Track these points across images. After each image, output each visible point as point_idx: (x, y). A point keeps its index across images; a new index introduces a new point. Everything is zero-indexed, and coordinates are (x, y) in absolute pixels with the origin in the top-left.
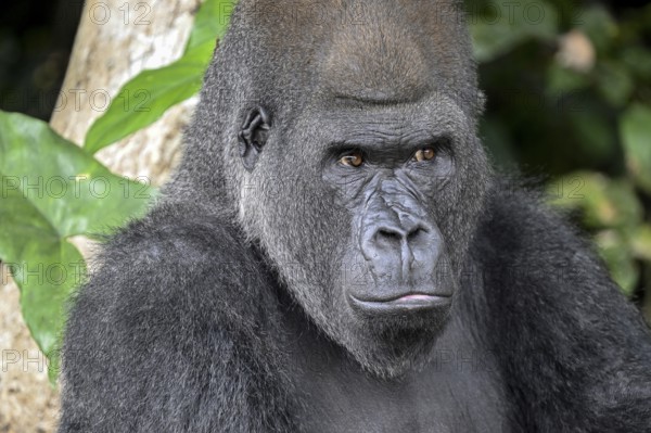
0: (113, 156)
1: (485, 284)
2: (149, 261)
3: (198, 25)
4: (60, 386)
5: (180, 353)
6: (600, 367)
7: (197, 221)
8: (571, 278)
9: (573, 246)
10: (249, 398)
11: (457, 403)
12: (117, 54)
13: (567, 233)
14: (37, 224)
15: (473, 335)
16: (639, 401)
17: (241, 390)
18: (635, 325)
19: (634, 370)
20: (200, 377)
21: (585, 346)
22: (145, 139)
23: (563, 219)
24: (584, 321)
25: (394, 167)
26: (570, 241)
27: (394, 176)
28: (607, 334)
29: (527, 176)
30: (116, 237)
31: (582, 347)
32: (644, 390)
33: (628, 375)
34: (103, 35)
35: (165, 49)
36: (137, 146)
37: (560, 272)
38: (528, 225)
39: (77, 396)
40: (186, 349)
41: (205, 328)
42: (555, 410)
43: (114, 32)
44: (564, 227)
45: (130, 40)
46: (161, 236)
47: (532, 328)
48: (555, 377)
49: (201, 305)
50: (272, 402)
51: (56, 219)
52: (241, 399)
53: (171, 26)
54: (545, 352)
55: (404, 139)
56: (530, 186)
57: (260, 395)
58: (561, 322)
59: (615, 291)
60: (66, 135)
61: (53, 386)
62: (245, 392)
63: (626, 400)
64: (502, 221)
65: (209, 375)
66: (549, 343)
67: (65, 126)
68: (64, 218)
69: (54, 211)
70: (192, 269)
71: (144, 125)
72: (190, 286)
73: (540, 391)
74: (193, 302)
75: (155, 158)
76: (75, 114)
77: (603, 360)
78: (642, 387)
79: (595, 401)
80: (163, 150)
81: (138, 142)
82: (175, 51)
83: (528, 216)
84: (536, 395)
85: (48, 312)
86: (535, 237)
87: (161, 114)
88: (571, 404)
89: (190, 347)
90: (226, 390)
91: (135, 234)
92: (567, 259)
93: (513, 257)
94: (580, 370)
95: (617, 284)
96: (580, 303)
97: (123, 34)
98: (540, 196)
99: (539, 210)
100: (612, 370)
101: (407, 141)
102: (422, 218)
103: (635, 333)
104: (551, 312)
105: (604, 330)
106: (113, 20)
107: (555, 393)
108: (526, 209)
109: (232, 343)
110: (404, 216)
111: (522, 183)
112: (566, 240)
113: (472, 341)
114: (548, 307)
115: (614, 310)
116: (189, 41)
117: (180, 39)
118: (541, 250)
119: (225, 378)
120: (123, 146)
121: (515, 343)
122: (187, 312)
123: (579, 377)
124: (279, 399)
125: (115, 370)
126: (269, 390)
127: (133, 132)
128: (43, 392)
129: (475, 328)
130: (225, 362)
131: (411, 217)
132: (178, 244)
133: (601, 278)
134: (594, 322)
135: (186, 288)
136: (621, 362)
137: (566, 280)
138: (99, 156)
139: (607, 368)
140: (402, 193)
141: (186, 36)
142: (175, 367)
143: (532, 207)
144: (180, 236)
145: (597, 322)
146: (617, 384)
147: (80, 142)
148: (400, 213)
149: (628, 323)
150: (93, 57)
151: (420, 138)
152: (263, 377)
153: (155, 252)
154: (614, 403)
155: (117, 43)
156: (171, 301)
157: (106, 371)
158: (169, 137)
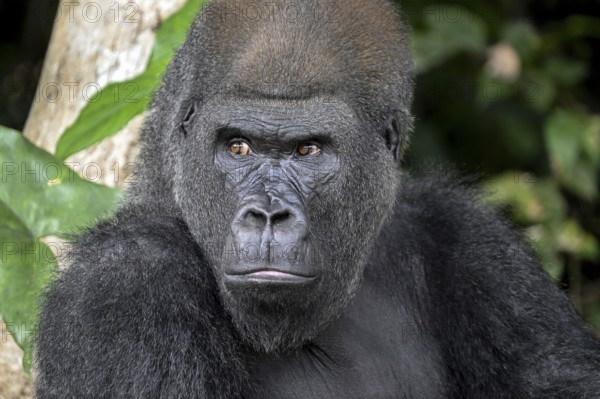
0: (82, 161)
1: (427, 275)
2: (114, 258)
3: (160, 41)
4: (34, 374)
5: (142, 342)
6: (533, 351)
7: (159, 221)
8: (505, 269)
9: (507, 239)
10: (206, 384)
11: (400, 385)
12: (85, 69)
13: (501, 227)
14: (12, 225)
15: (416, 322)
16: (570, 383)
17: (199, 376)
18: (565, 311)
19: (565, 353)
20: (161, 365)
21: (519, 331)
22: (112, 146)
23: (498, 214)
24: (518, 309)
25: (278, 157)
26: (504, 234)
27: (279, 166)
28: (539, 320)
29: (464, 175)
30: (85, 236)
31: (517, 333)
32: (574, 373)
33: (559, 358)
34: (73, 51)
35: (129, 63)
36: (104, 153)
37: (497, 263)
38: (466, 220)
39: (50, 383)
40: (148, 339)
41: (165, 319)
42: (492, 391)
43: (81, 48)
44: (499, 222)
45: (97, 56)
46: (125, 234)
47: (471, 315)
48: (492, 361)
49: (162, 298)
50: (228, 387)
51: (29, 221)
52: (199, 385)
53: (134, 42)
54: (483, 338)
55: (281, 131)
56: (468, 184)
57: (217, 381)
58: (496, 310)
59: (546, 280)
60: (38, 143)
61: (27, 376)
62: (202, 378)
63: (557, 381)
64: (442, 217)
65: (169, 363)
66: (486, 329)
67: (38, 134)
68: (37, 220)
69: (28, 214)
70: (153, 265)
71: (110, 134)
72: (152, 280)
73: (478, 374)
74: (154, 295)
75: (121, 163)
76: (46, 124)
77: (537, 344)
78: (573, 369)
79: (529, 383)
80: (127, 156)
81: (104, 149)
82: (138, 65)
83: (466, 212)
84: (475, 377)
85: (22, 306)
86: (473, 231)
87: (126, 123)
88: (507, 386)
89: (151, 337)
90: (185, 376)
91: (101, 234)
92: (502, 251)
93: (453, 250)
94: (515, 354)
95: (547, 274)
96: (514, 292)
97: (90, 50)
98: (476, 193)
99: (476, 206)
100: (545, 354)
101: (284, 133)
102: (291, 204)
103: (565, 320)
104: (487, 300)
105: (537, 317)
106: (81, 37)
107: (492, 375)
108: (463, 205)
109: (189, 333)
110: (275, 200)
111: (460, 181)
112: (500, 234)
113: (416, 327)
114: (485, 296)
115: (546, 298)
116: (152, 57)
117: (143, 54)
118: (478, 243)
119: (183, 367)
120: (91, 153)
121: (455, 328)
122: (149, 304)
123: (515, 361)
124: (235, 384)
125: (83, 360)
126: (225, 376)
127: (100, 140)
128: (18, 381)
129: (418, 315)
130: (183, 351)
131: (281, 202)
132: (141, 242)
133: (532, 269)
134: (527, 309)
135: (148, 283)
136: (553, 346)
137: (501, 271)
138: (69, 162)
139: (540, 353)
140: (284, 182)
141: (148, 52)
142: (137, 356)
143: (469, 203)
144: (142, 234)
145: (530, 309)
146: (549, 367)
147: (52, 149)
148: (274, 198)
149: (559, 310)
150: (62, 72)
151: (297, 133)
152: (218, 364)
153: (120, 250)
154: (547, 385)
155: (84, 58)
156: (134, 295)
157: (75, 361)
158: (133, 144)
